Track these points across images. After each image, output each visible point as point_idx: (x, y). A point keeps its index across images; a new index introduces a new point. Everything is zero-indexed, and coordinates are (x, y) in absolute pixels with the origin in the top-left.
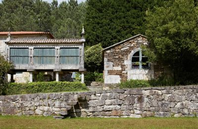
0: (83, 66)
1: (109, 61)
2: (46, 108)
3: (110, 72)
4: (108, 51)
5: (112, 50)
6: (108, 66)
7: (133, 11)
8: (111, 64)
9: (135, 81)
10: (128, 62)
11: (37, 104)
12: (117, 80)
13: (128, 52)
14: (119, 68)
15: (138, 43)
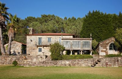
0: (91, 49)
1: (101, 47)
2: (86, 64)
3: (102, 51)
4: (101, 43)
5: (103, 43)
6: (101, 48)
7: (103, 25)
8: (102, 48)
9: (111, 54)
10: (108, 48)
11: (83, 62)
12: (104, 54)
13: (108, 43)
14: (105, 50)
15: (112, 41)
